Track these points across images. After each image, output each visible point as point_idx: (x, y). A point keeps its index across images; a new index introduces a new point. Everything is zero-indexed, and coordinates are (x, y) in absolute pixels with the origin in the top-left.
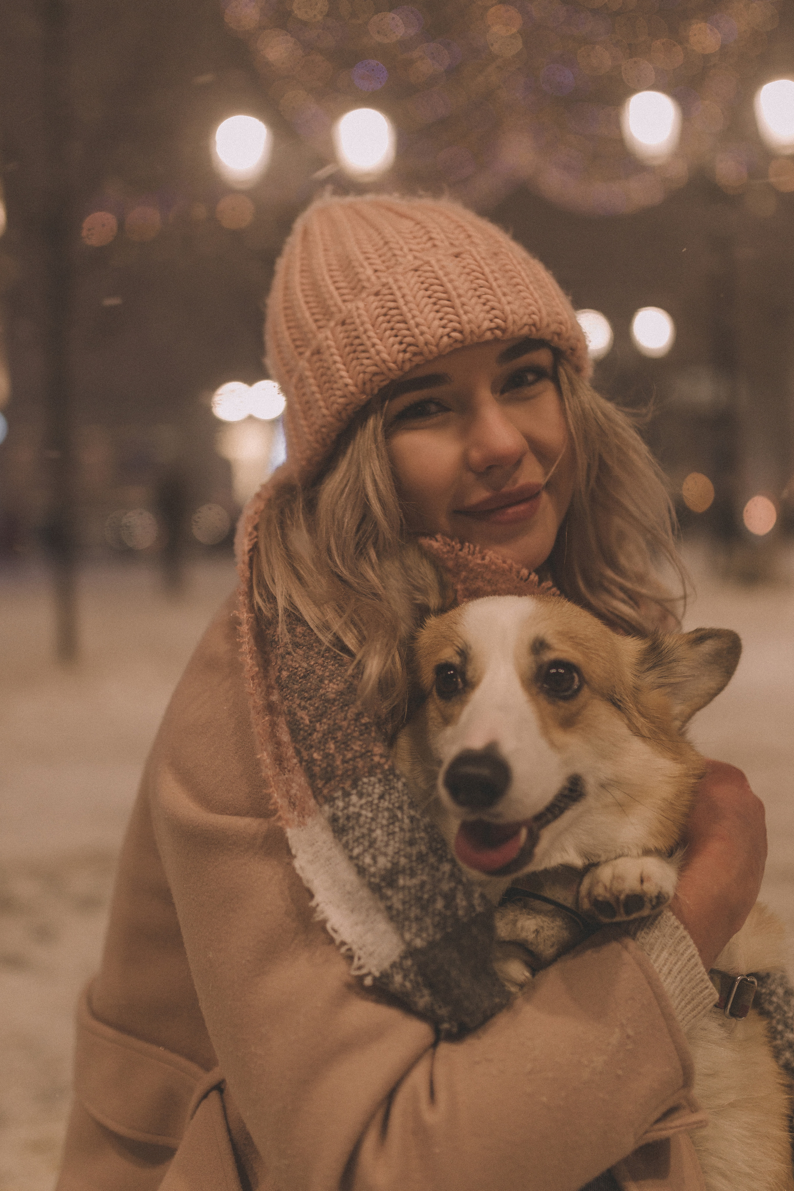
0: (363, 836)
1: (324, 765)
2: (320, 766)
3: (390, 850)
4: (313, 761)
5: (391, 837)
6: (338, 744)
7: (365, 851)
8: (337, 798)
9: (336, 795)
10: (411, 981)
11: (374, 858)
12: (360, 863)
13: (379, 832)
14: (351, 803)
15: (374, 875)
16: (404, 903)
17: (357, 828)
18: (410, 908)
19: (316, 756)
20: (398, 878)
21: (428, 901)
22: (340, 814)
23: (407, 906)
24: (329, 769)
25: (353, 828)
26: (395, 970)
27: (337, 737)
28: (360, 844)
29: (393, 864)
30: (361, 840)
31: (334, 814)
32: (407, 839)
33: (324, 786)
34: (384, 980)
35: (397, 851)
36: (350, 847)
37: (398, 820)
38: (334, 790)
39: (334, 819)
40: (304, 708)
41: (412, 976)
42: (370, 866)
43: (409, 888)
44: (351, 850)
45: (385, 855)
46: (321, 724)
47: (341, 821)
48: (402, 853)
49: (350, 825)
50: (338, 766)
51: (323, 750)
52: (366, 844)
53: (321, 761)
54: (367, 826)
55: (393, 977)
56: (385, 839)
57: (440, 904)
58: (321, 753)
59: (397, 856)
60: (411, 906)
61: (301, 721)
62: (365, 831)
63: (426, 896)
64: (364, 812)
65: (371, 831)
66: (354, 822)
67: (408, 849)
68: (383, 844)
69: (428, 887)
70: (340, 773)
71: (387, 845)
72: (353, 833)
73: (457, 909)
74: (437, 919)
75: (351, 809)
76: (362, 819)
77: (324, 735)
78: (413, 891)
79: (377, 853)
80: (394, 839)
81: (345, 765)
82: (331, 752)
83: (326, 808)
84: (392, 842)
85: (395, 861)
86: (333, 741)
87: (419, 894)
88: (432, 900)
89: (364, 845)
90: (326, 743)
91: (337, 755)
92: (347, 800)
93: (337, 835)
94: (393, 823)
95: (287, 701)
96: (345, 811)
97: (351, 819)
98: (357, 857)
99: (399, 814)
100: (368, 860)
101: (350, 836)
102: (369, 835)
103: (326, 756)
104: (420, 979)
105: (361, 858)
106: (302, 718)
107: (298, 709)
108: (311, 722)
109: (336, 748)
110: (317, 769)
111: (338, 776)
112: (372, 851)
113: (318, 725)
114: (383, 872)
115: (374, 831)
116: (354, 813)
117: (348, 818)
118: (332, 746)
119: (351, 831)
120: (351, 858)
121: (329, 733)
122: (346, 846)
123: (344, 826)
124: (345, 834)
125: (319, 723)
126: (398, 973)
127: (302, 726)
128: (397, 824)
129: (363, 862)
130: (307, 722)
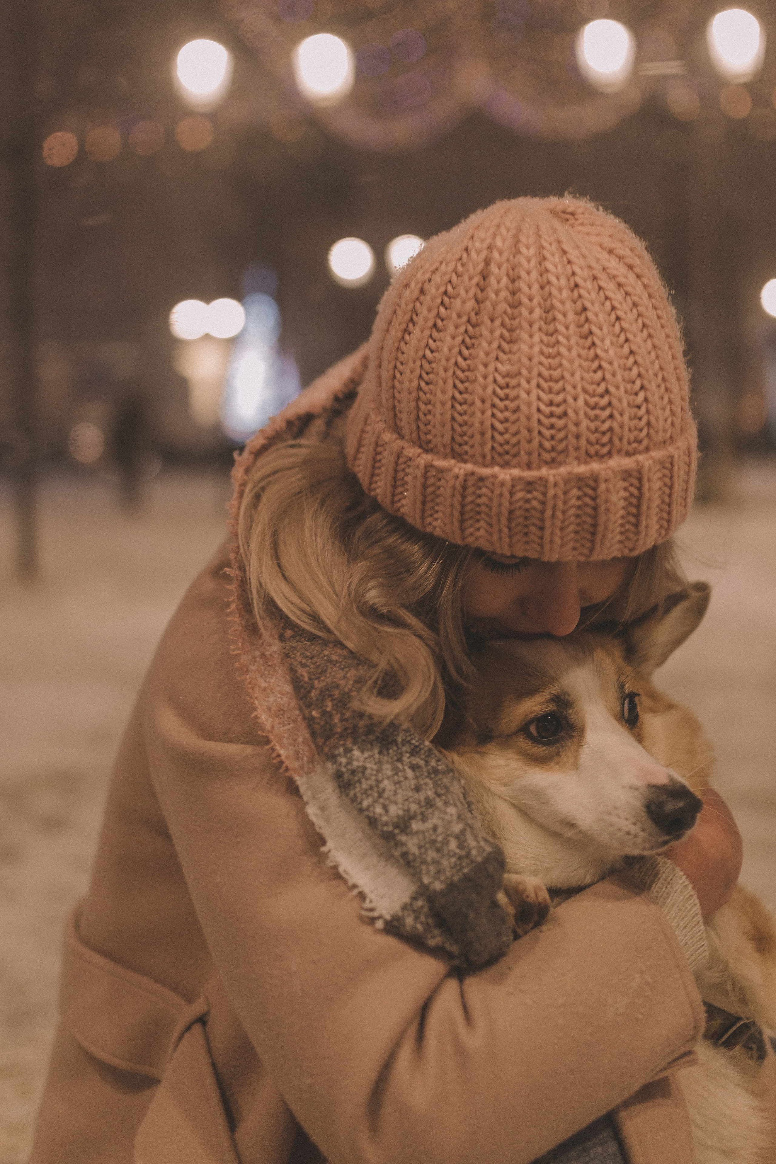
0: (371, 788)
1: (322, 723)
2: (319, 724)
3: (399, 798)
4: (313, 718)
5: (398, 786)
6: (335, 702)
7: (375, 801)
8: (339, 755)
9: (337, 752)
10: (422, 923)
11: (385, 808)
12: (371, 814)
13: (386, 782)
14: (354, 757)
15: (386, 824)
16: (420, 847)
17: (363, 781)
18: (426, 852)
19: (314, 713)
20: (410, 824)
21: (442, 843)
22: (343, 769)
23: (423, 850)
24: (327, 726)
25: (359, 781)
26: (406, 913)
27: (334, 695)
28: (368, 796)
29: (405, 811)
30: (369, 792)
31: (338, 771)
32: (413, 786)
33: (324, 743)
34: (396, 923)
35: (406, 798)
36: (359, 800)
37: (400, 771)
38: (336, 747)
39: (338, 776)
40: (304, 666)
41: (423, 919)
42: (381, 815)
43: (423, 832)
44: (360, 803)
45: (395, 803)
46: (319, 681)
47: (346, 776)
48: (411, 800)
49: (356, 778)
50: (336, 723)
51: (321, 708)
52: (375, 795)
53: (319, 718)
54: (374, 778)
55: (404, 920)
56: (393, 788)
57: (453, 845)
58: (319, 710)
59: (406, 803)
60: (427, 849)
61: (301, 678)
62: (372, 782)
63: (440, 839)
64: (368, 765)
65: (378, 782)
66: (361, 775)
67: (416, 796)
68: (392, 793)
69: (440, 830)
70: (339, 730)
71: (396, 793)
72: (360, 787)
73: (470, 850)
74: (453, 860)
75: (355, 764)
76: (368, 772)
77: (321, 692)
78: (427, 835)
79: (387, 802)
80: (401, 787)
81: (344, 723)
82: (328, 709)
83: (329, 765)
84: (400, 791)
85: (406, 808)
86: (330, 699)
87: (433, 837)
88: (446, 842)
89: (373, 797)
90: (323, 701)
91: (334, 712)
92: (349, 755)
93: (343, 789)
94: (397, 774)
95: (289, 659)
96: (349, 767)
97: (356, 773)
98: (368, 809)
99: (400, 766)
100: (379, 810)
101: (358, 789)
102: (377, 786)
103: (324, 713)
104: (430, 921)
105: (371, 809)
106: (302, 675)
107: (299, 666)
108: (310, 679)
109: (333, 706)
110: (316, 727)
111: (337, 733)
112: (381, 801)
113: (316, 682)
114: (395, 820)
115: (381, 781)
116: (358, 767)
117: (353, 772)
118: (330, 704)
119: (358, 785)
120: (361, 810)
121: (327, 690)
122: (354, 799)
123: (349, 780)
124: (351, 787)
125: (317, 680)
126: (409, 915)
127: (302, 683)
128: (400, 774)
129: (374, 812)
130: (306, 679)
